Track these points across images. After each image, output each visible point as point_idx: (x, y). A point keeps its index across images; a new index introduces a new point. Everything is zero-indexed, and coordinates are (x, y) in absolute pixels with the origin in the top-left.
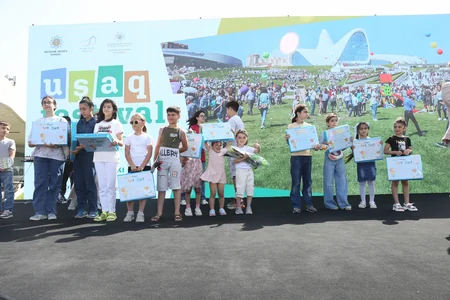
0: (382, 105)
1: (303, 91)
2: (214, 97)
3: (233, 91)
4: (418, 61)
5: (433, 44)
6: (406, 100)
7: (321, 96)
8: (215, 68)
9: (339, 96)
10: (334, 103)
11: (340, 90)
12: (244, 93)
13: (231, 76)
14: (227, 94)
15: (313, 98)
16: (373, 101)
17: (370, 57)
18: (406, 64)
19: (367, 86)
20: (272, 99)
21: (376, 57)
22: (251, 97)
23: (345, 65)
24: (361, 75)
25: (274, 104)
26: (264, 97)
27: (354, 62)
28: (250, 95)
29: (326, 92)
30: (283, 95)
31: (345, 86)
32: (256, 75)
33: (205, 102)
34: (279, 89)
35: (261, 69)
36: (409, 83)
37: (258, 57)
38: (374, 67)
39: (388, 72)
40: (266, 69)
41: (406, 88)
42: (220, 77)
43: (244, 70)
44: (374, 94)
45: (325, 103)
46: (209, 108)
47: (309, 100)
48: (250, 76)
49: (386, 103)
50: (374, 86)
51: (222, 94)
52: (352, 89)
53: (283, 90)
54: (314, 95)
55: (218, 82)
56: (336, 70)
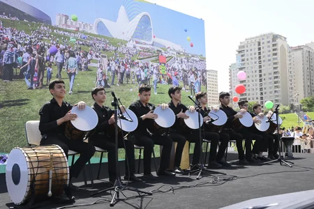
0: (160, 82)
1: (105, 60)
2: (20, 53)
3: (42, 50)
4: (181, 50)
5: (188, 38)
6: (174, 79)
7: (119, 67)
8: (21, 19)
9: (132, 70)
10: (128, 76)
11: (133, 65)
12: (53, 54)
13: (39, 33)
14: (35, 52)
15: (113, 69)
16: (154, 77)
17: (153, 39)
18: (174, 50)
19: (151, 63)
20: (79, 65)
21: (157, 40)
22: (59, 60)
23: (137, 42)
24: (147, 53)
25: (81, 69)
26: (72, 60)
27: (142, 41)
28: (58, 58)
29: (123, 64)
30: (89, 61)
31: (136, 61)
32: (65, 37)
33: (10, 57)
34: (85, 56)
35: (70, 32)
36: (176, 65)
37: (67, 18)
38: (156, 48)
39: (164, 54)
40: (74, 32)
41: (174, 69)
42: (27, 31)
43: (53, 28)
44: (155, 71)
45: (122, 74)
46: (15, 65)
47: (110, 70)
48: (60, 36)
49: (162, 80)
50: (155, 65)
51: (30, 51)
52: (141, 65)
53: (89, 57)
54: (114, 66)
55: (26, 36)
56: (130, 45)
